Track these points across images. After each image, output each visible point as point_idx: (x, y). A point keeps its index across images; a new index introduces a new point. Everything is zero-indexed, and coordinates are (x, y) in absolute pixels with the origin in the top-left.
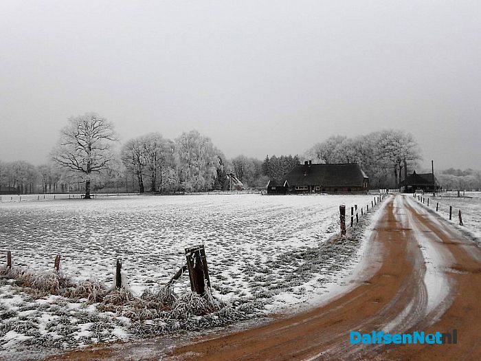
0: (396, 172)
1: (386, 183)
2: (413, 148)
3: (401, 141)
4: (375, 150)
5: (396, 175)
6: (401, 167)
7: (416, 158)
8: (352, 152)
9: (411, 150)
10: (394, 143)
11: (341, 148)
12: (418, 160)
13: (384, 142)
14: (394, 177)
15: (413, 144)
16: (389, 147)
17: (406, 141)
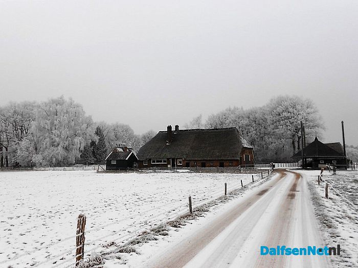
0: (293, 143)
1: (282, 156)
2: (312, 115)
3: (299, 107)
4: (269, 118)
5: (294, 147)
6: (299, 138)
7: (317, 126)
8: (245, 122)
9: (310, 117)
10: (291, 110)
11: (234, 119)
12: (320, 129)
13: (279, 109)
14: (292, 149)
15: (312, 110)
16: (285, 114)
17: (305, 107)
